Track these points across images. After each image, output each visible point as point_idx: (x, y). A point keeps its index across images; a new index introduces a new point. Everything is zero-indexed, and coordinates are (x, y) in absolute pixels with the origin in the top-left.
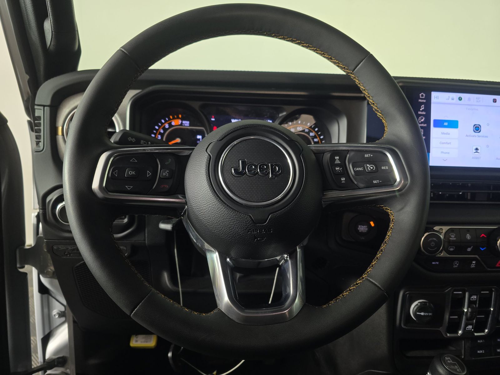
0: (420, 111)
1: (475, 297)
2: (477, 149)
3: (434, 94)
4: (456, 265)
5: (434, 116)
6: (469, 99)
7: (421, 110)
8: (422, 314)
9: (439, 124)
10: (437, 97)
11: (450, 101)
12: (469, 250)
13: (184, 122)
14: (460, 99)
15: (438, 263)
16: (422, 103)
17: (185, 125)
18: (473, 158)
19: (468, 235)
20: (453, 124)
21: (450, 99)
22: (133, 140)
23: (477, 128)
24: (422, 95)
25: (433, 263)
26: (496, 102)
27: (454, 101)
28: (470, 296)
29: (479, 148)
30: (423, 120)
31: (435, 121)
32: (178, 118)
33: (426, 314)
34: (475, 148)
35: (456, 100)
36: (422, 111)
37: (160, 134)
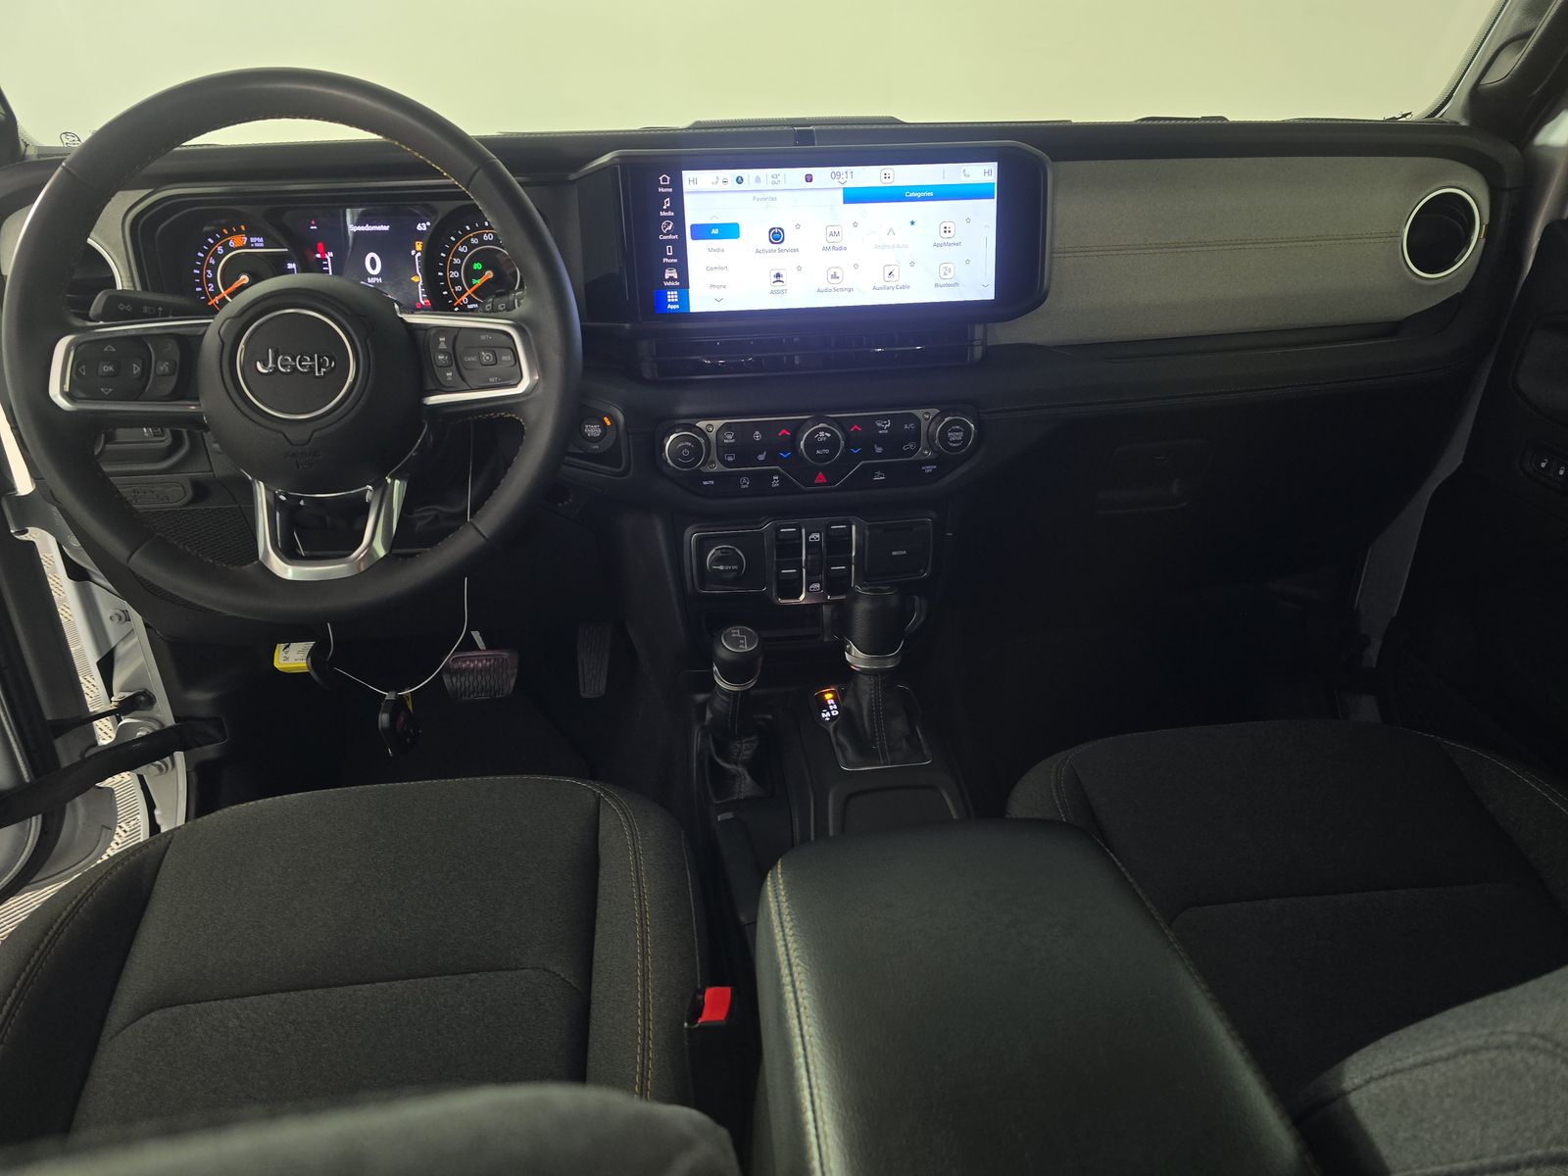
0: (663, 210)
1: (818, 536)
2: (778, 275)
3: (687, 175)
4: (745, 483)
5: (691, 218)
6: (758, 180)
7: (665, 207)
8: (721, 568)
9: (702, 232)
10: (695, 181)
11: (720, 186)
12: (761, 457)
13: (252, 240)
14: (740, 180)
15: (712, 482)
16: (667, 195)
17: (256, 245)
18: (772, 292)
19: (757, 433)
20: (729, 231)
21: (720, 181)
22: (128, 307)
23: (777, 236)
24: (664, 179)
25: (705, 483)
26: (811, 181)
27: (727, 187)
28: (808, 534)
29: (781, 273)
30: (670, 228)
31: (693, 227)
32: (239, 232)
33: (727, 568)
34: (775, 273)
35: (733, 185)
36: (667, 211)
37: (210, 266)
